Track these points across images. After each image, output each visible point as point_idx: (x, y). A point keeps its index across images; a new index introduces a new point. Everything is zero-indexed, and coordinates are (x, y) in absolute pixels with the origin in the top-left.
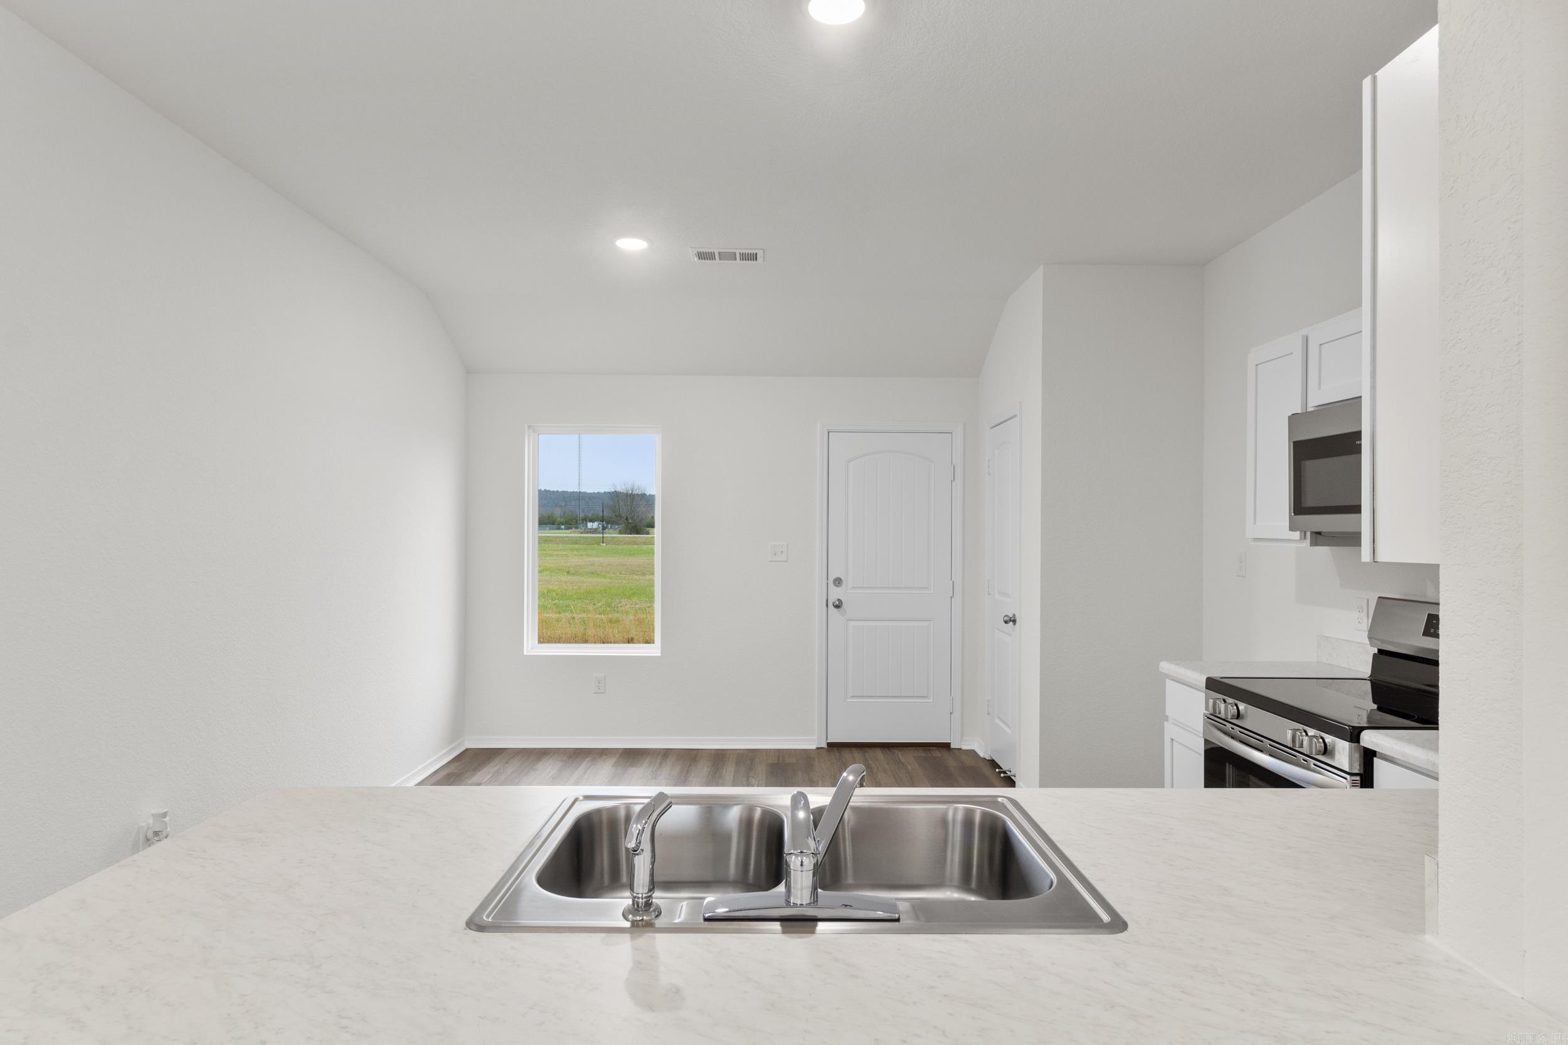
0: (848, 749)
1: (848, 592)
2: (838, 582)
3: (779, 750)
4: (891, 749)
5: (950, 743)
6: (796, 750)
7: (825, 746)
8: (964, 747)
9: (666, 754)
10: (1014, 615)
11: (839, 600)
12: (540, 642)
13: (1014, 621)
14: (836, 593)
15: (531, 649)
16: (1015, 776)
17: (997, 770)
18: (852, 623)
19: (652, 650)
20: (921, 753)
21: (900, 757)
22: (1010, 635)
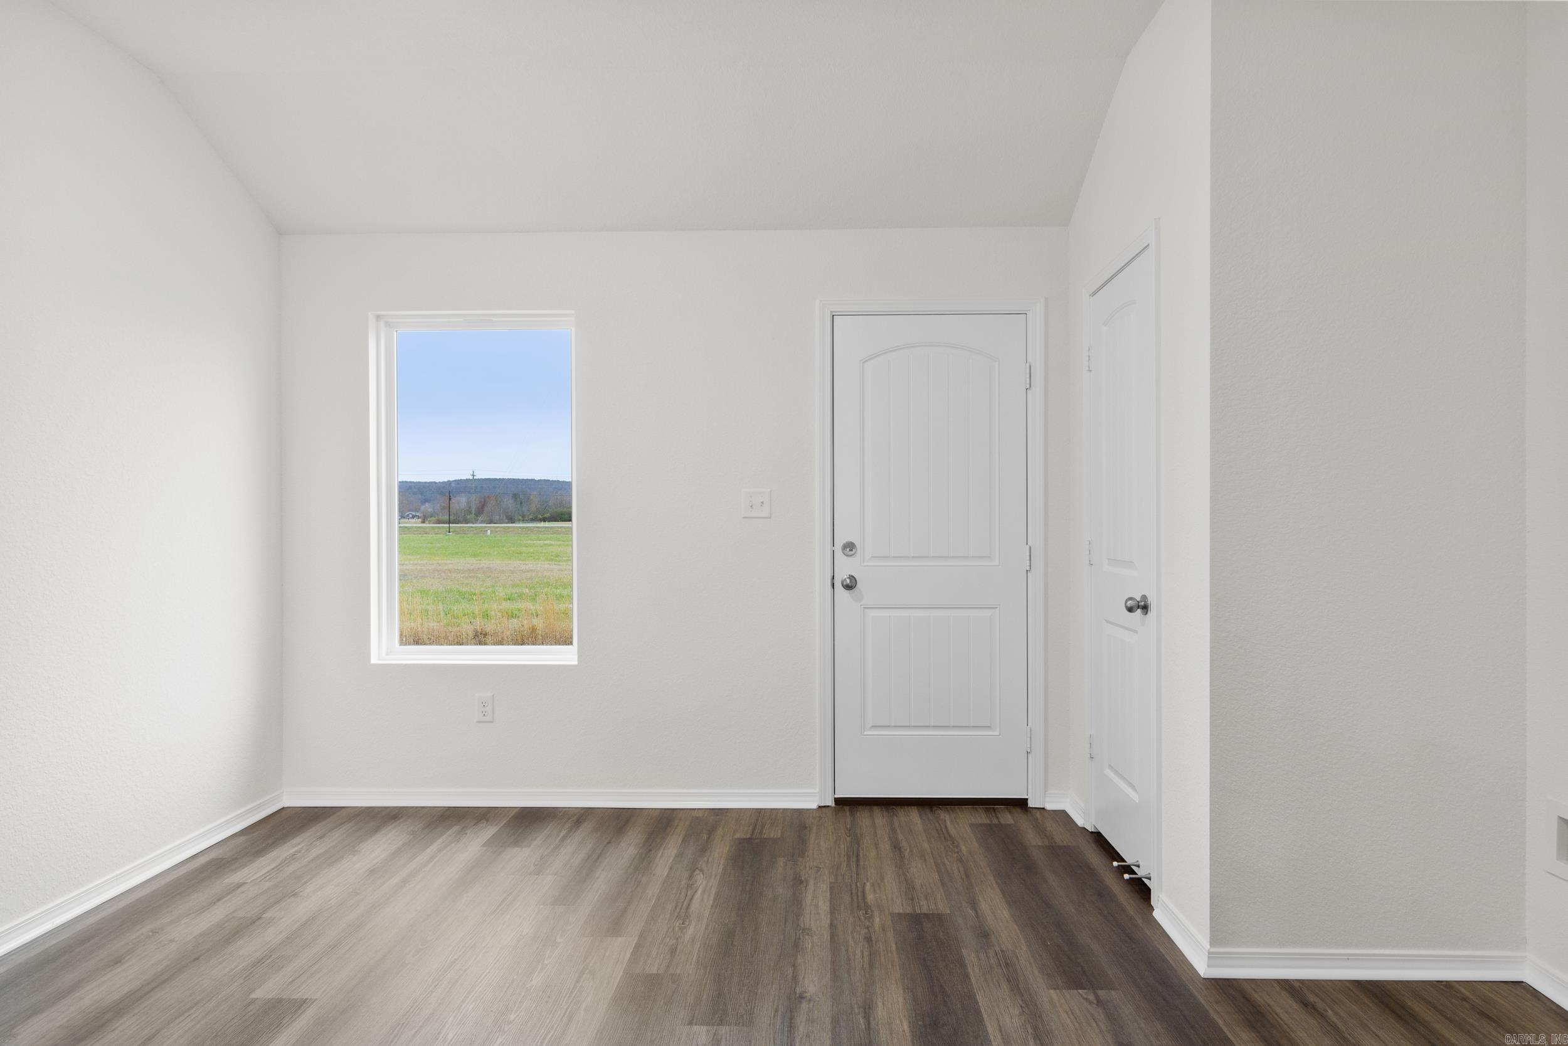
0: (868, 807)
1: (865, 564)
2: (850, 547)
3: (759, 811)
4: (934, 808)
5: (1027, 799)
6: (785, 811)
7: (830, 802)
8: (1050, 806)
9: (580, 817)
10: (1144, 597)
11: (852, 577)
12: (402, 643)
13: (1145, 608)
14: (846, 567)
15: (387, 655)
16: (1150, 879)
17: (1115, 864)
18: (871, 613)
19: (564, 656)
20: (981, 817)
21: (949, 824)
22: (1136, 632)
